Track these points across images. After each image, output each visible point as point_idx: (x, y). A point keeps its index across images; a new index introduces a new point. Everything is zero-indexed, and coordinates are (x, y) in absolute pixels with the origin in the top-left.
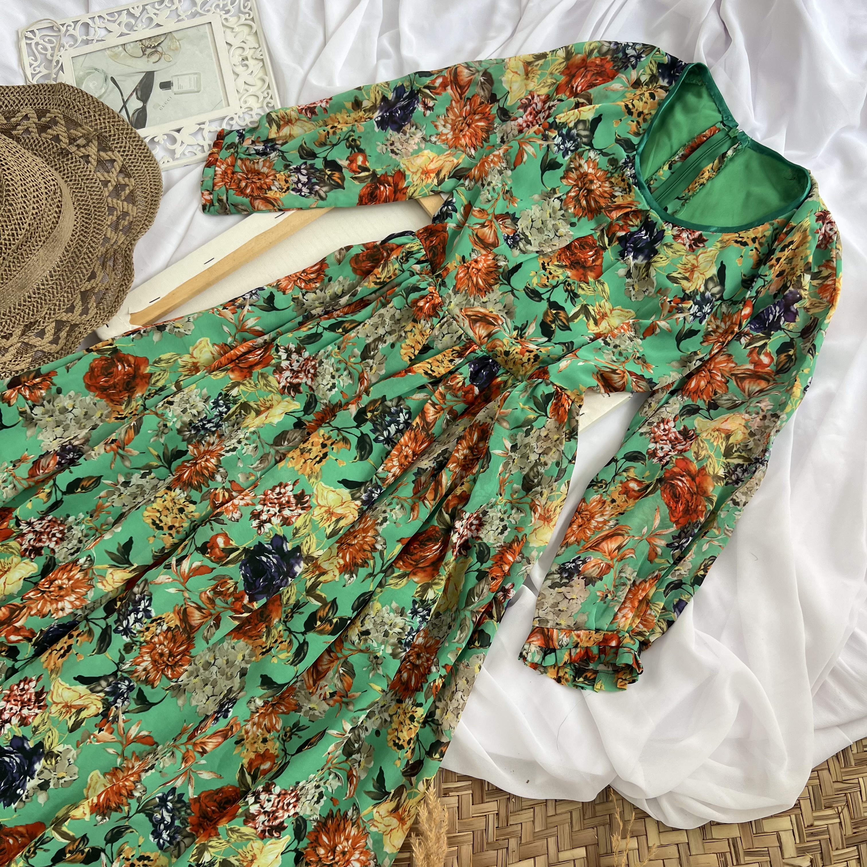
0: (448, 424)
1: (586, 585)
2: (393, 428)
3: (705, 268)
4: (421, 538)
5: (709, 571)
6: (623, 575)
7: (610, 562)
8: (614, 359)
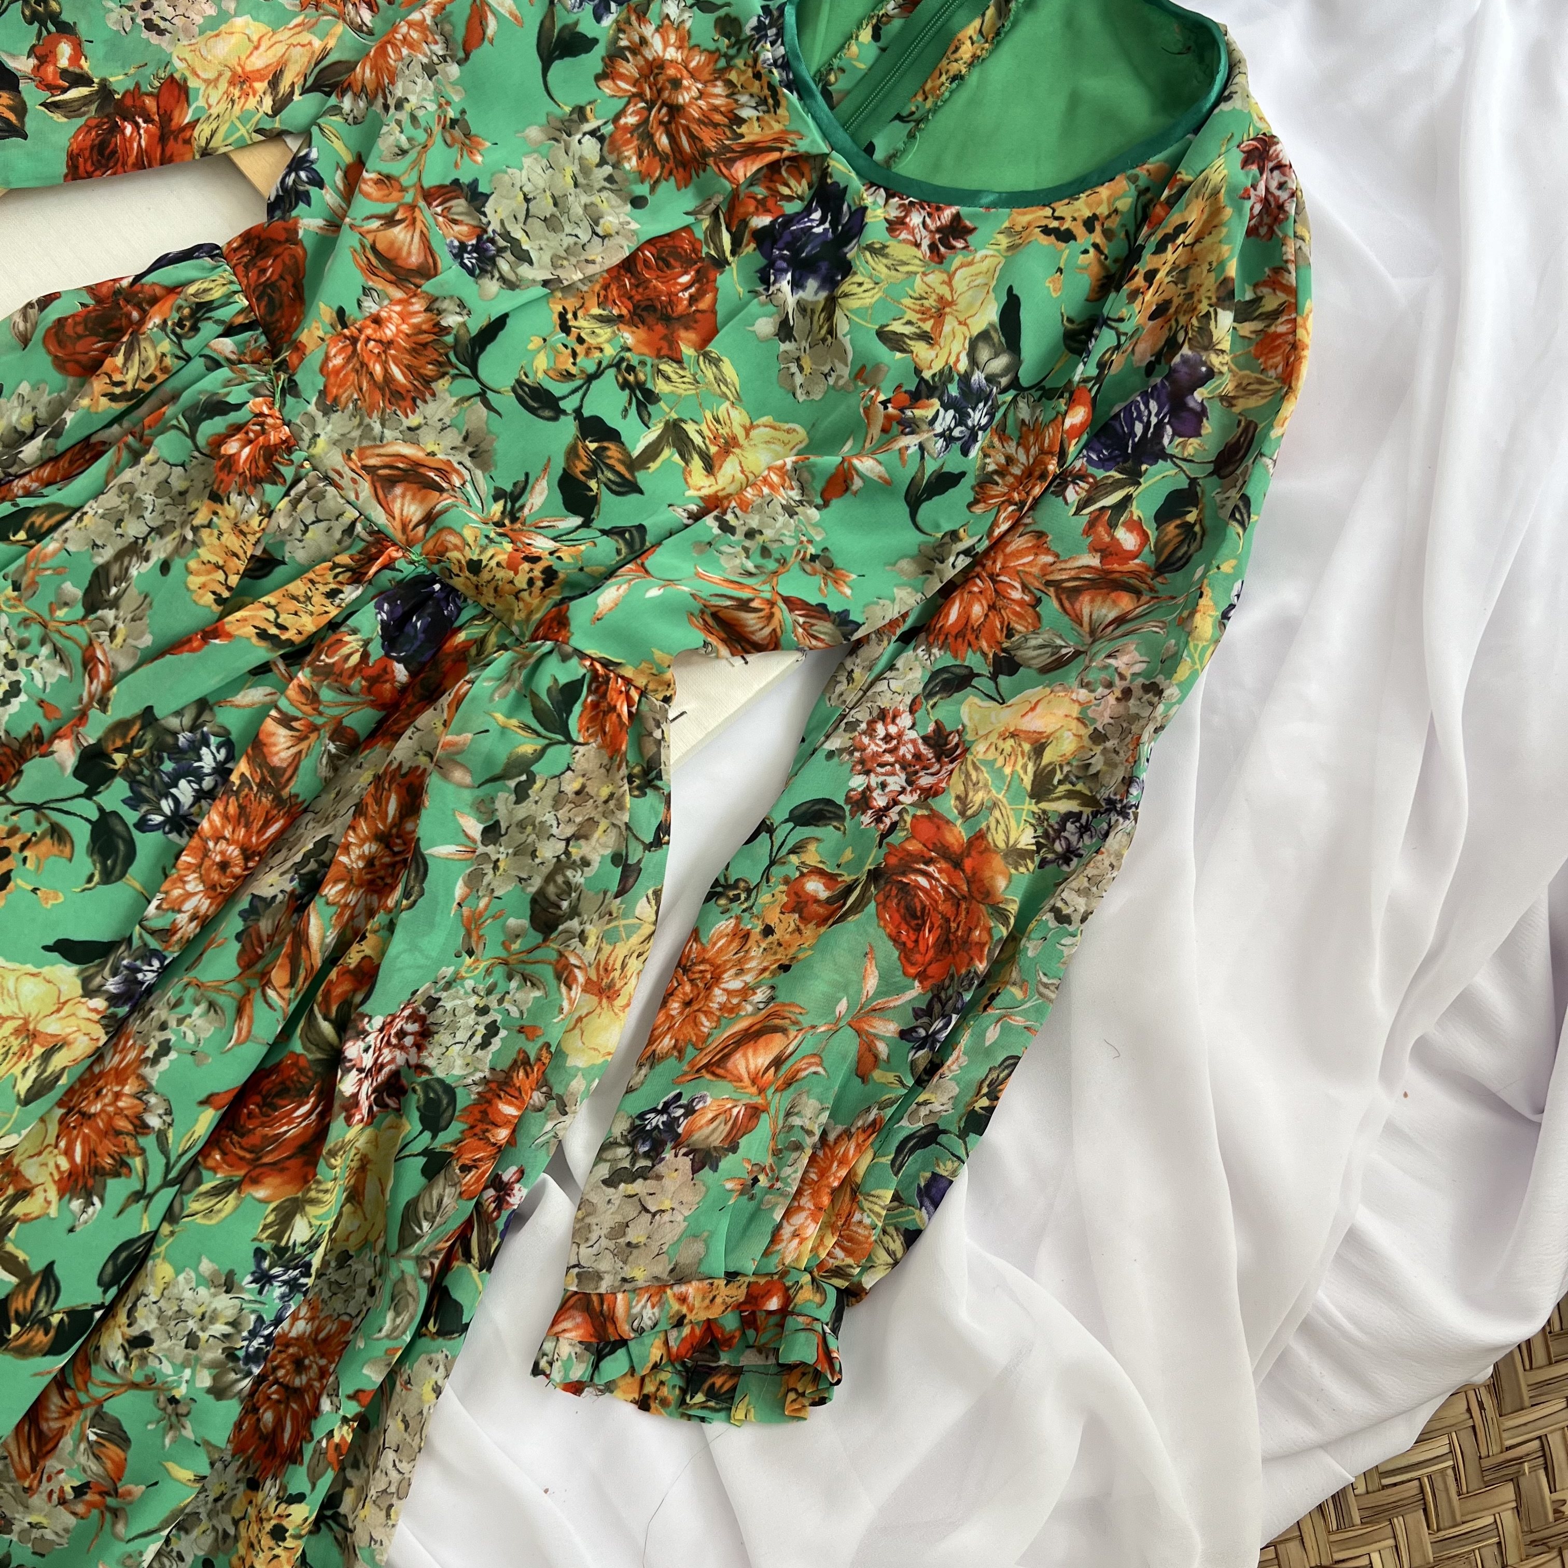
0: (335, 768)
1: (695, 1170)
2: (185, 791)
3: (970, 305)
4: (266, 1085)
5: (1003, 1096)
6: (796, 1121)
7: (758, 1100)
8: (750, 566)
